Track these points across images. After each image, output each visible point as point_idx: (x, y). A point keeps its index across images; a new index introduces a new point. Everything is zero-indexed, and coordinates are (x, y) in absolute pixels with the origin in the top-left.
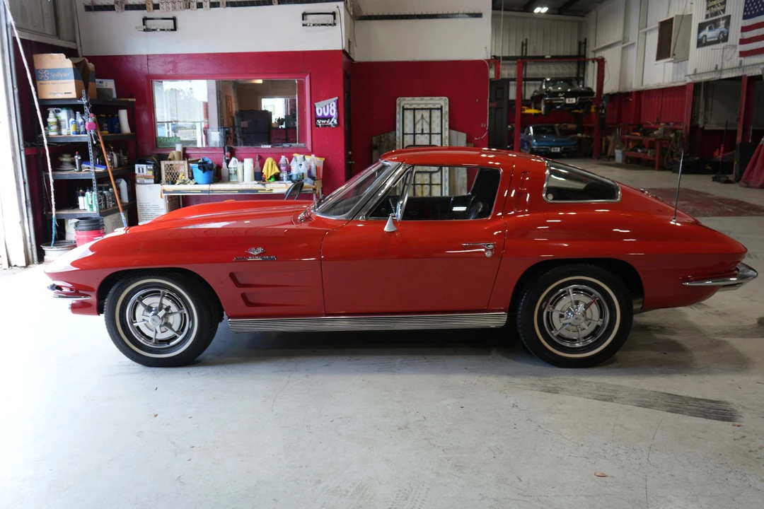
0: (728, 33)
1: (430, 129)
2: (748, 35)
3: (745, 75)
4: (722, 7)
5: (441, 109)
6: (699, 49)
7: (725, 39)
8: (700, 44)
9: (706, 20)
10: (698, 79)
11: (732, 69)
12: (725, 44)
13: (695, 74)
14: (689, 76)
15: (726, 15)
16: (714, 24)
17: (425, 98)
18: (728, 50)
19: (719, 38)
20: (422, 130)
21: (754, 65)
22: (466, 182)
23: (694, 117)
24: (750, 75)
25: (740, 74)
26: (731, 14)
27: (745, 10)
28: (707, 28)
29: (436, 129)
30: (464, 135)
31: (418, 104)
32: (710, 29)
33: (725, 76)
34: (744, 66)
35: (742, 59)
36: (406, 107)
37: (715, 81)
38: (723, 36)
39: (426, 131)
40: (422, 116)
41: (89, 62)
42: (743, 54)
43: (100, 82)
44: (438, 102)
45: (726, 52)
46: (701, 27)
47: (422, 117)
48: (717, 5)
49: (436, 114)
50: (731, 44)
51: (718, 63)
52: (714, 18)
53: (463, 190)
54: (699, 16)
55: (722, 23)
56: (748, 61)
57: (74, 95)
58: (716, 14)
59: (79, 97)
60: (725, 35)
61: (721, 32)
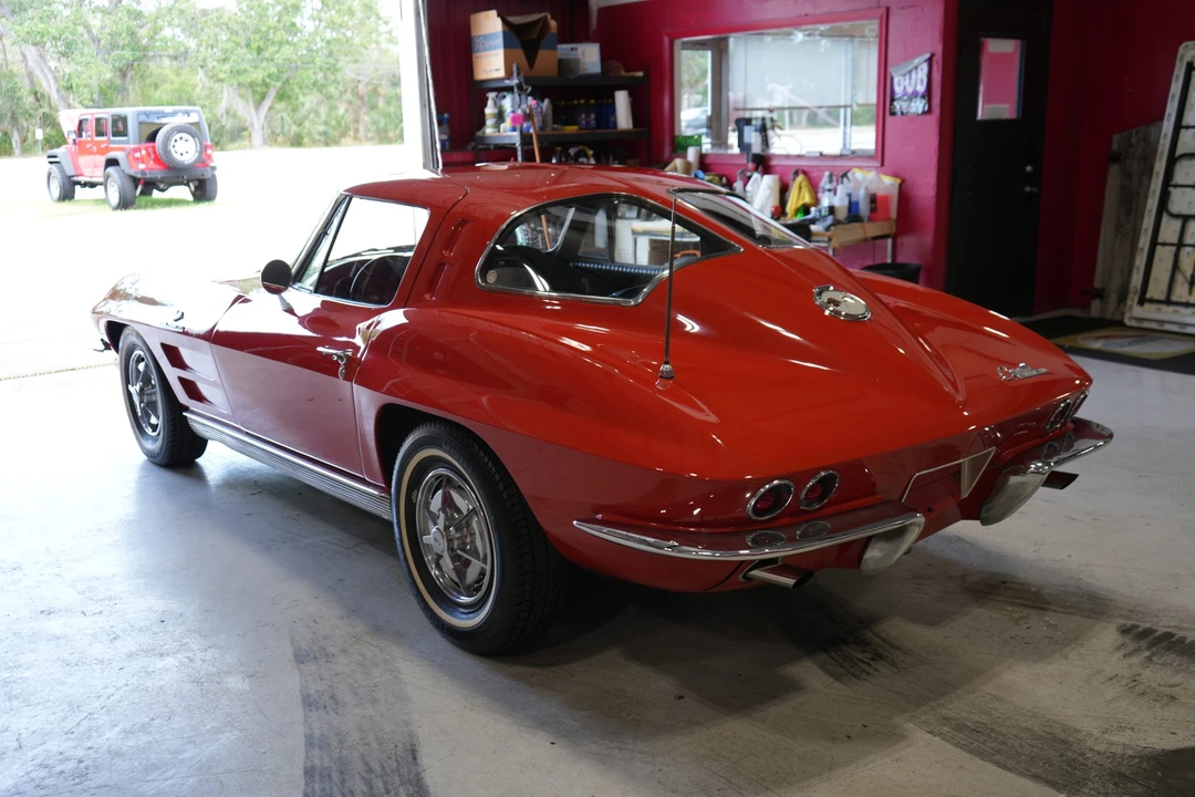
41: (552, 18)
43: (572, 49)
57: (501, 74)
59: (509, 75)
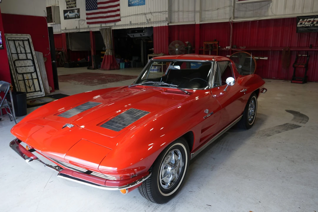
0: (80, 15)
1: (25, 51)
2: (89, 16)
3: (91, 31)
4: (75, 5)
5: (28, 40)
6: (65, 20)
7: (79, 17)
8: (66, 18)
9: (67, 9)
10: (67, 32)
11: (85, 28)
12: (79, 19)
13: (66, 29)
14: (63, 30)
15: (77, 8)
16: (72, 11)
17: (18, 34)
18: (81, 21)
19: (75, 16)
20: (21, 51)
21: (95, 27)
22: (46, 76)
23: (68, 46)
24: (93, 31)
25: (89, 30)
26: (79, 8)
27: (86, 7)
28: (69, 12)
29: (28, 51)
30: (42, 53)
31: (15, 38)
32: (70, 13)
33: (81, 31)
34: (90, 28)
35: (89, 25)
36: (9, 39)
37: (76, 32)
38: (77, 15)
39: (23, 51)
40: (19, 43)
42: (88, 23)
44: (26, 37)
45: (80, 22)
46: (65, 12)
47: (19, 45)
48: (72, 4)
49: (26, 43)
50: (82, 19)
51: (77, 26)
52: (71, 9)
53: (46, 80)
54: (63, 7)
55: (76, 11)
56: (91, 26)
58: (72, 7)
60: (78, 15)
61: (76, 14)
